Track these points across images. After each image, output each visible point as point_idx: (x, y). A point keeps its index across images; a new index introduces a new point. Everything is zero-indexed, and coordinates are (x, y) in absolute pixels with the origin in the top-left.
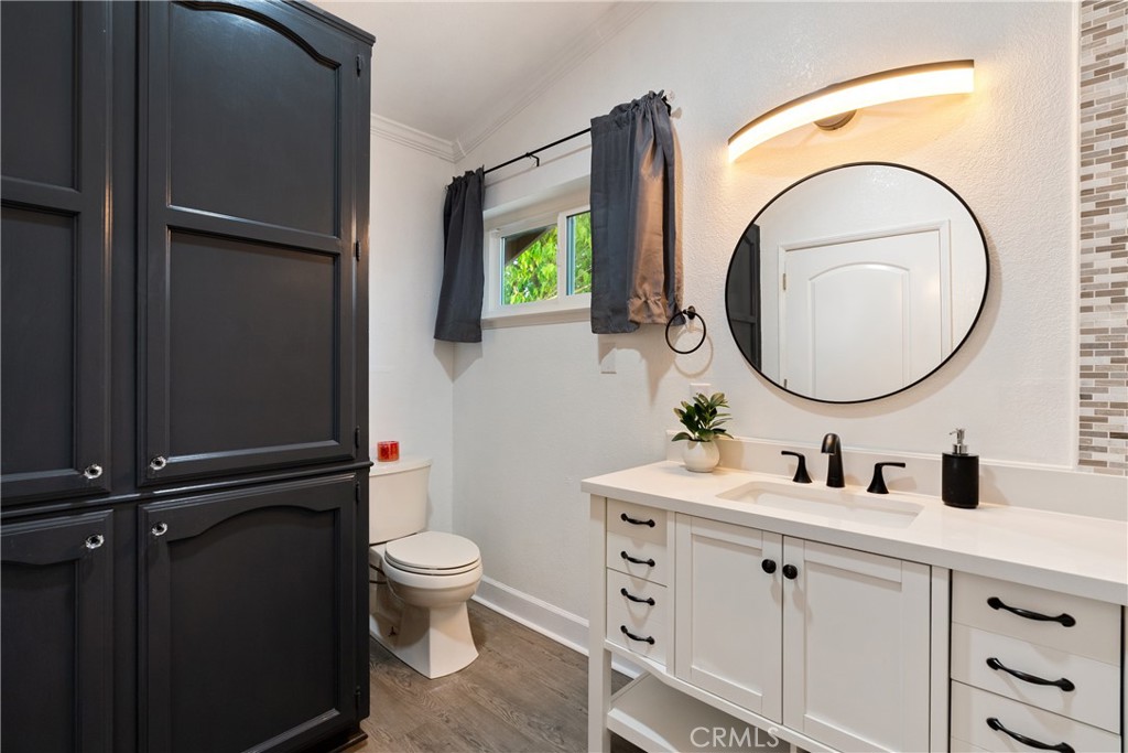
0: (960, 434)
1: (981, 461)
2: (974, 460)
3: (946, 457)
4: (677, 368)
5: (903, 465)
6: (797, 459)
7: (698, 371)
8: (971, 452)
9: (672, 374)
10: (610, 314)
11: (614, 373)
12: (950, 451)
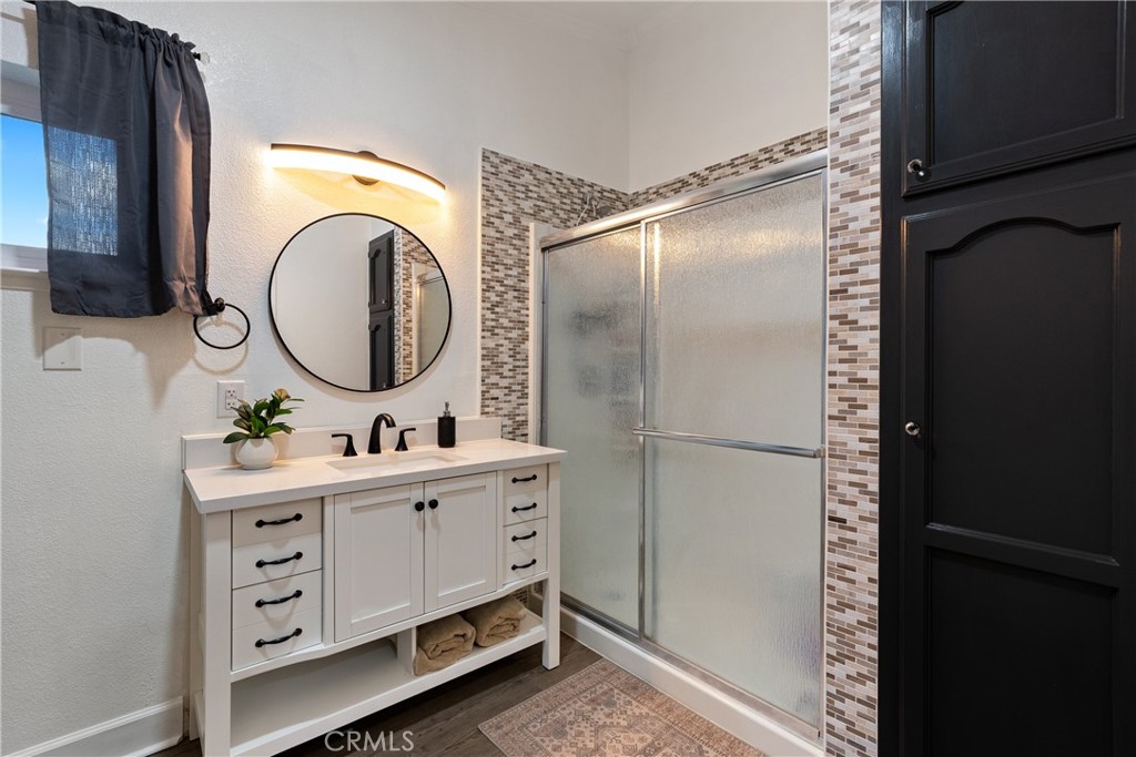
0: (447, 405)
1: (457, 419)
2: (454, 419)
3: (440, 419)
4: (199, 365)
5: (414, 429)
6: (346, 438)
7: (228, 367)
8: (452, 415)
9: (190, 370)
10: (80, 288)
11: (79, 370)
12: (442, 415)
